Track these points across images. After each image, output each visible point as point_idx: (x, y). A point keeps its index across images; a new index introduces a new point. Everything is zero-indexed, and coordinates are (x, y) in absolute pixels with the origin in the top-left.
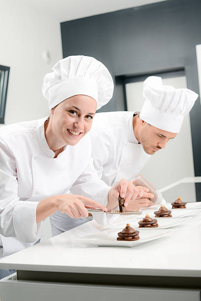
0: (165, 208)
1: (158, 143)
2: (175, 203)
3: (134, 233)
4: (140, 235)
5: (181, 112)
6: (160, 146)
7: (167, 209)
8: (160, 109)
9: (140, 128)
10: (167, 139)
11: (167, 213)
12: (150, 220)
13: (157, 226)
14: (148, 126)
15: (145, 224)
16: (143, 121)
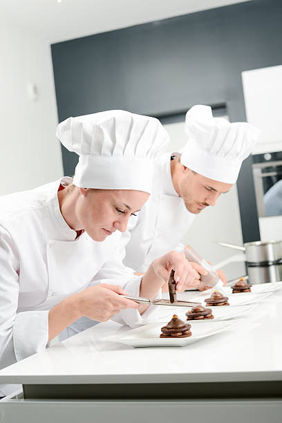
0: (219, 293)
1: (206, 199)
2: (237, 286)
3: (184, 327)
4: (191, 330)
5: (237, 154)
6: (208, 203)
7: (222, 295)
8: (209, 150)
9: (181, 176)
10: (218, 193)
11: (223, 301)
12: (202, 310)
13: (212, 317)
14: (192, 174)
15: (195, 315)
16: (185, 168)
